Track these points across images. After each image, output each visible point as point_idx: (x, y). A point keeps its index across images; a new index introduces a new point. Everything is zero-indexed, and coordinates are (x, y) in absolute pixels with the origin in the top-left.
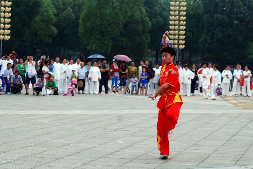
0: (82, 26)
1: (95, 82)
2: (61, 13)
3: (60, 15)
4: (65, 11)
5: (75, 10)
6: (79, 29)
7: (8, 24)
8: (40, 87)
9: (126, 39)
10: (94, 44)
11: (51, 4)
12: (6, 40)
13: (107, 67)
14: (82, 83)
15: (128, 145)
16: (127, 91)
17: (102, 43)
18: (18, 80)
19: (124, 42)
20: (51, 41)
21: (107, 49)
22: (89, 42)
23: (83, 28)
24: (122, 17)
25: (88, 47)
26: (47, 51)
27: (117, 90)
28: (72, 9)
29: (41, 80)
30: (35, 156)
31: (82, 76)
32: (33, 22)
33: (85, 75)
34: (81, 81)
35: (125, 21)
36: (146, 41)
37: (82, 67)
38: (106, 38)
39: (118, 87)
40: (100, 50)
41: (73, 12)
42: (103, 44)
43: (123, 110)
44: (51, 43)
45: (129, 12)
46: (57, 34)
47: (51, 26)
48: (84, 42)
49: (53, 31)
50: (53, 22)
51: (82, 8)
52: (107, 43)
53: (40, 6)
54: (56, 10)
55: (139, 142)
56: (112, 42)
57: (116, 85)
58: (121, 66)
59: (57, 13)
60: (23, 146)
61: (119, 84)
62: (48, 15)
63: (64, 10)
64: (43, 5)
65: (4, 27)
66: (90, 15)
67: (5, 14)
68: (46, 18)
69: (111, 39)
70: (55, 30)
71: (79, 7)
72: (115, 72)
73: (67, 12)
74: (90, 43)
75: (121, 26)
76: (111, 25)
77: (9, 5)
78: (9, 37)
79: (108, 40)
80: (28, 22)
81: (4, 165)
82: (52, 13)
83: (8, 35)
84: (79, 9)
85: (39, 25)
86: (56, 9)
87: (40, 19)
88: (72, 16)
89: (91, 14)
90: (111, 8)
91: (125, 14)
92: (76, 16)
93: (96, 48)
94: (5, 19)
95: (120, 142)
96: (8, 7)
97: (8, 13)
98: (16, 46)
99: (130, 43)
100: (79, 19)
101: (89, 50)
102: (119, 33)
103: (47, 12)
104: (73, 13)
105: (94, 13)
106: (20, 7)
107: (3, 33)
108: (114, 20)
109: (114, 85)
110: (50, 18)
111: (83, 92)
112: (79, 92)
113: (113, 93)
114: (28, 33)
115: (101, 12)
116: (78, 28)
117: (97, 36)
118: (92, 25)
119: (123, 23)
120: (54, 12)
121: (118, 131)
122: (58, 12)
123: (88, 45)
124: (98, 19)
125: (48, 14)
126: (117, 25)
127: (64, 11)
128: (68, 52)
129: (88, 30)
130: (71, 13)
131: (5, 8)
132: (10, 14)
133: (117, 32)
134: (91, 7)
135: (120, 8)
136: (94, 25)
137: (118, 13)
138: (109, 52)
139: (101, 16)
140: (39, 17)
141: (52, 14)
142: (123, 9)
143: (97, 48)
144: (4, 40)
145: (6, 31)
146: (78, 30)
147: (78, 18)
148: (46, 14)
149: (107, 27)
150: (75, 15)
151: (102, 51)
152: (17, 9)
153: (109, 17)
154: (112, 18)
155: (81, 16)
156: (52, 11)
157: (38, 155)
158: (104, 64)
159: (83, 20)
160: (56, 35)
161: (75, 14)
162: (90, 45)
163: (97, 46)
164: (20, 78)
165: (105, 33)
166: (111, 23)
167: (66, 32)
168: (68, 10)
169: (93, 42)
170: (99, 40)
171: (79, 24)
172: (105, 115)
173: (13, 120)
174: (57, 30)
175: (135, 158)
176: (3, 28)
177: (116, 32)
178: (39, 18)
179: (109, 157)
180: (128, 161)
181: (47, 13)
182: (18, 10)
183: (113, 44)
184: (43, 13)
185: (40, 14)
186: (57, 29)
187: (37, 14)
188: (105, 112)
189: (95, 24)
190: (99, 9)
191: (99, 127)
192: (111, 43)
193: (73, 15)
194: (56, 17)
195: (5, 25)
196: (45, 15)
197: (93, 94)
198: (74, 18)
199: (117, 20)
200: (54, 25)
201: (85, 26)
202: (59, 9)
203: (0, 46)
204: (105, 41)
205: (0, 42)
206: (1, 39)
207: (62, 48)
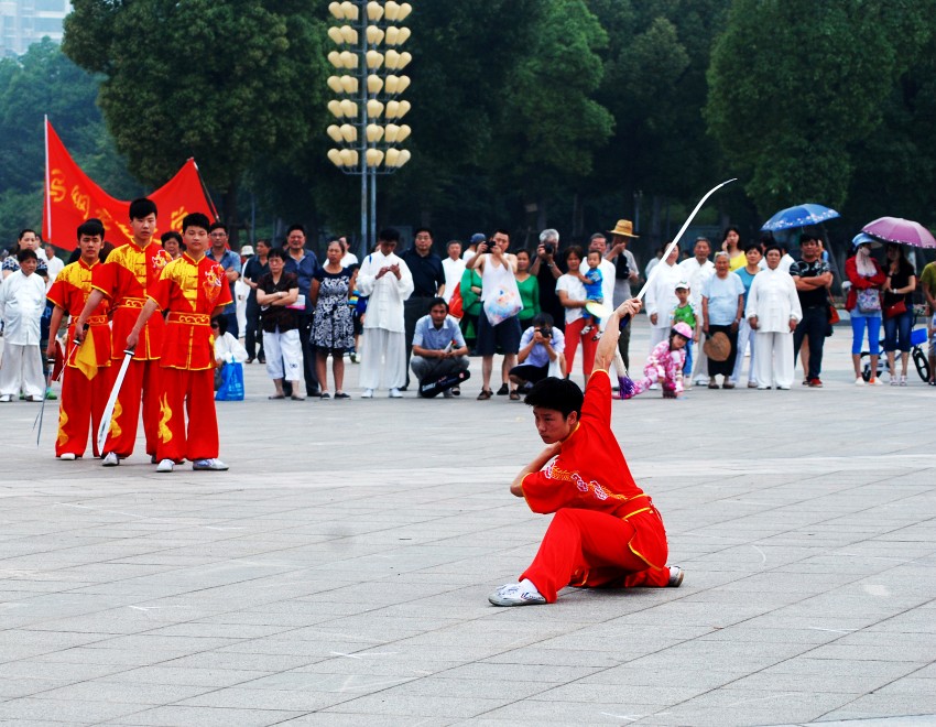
0: (719, 95)
1: (774, 336)
2: (627, 44)
3: (625, 51)
4: (644, 32)
5: (688, 27)
6: (706, 112)
7: (399, 98)
8: (537, 364)
9: (911, 146)
10: (774, 173)
11: (585, 8)
12: (392, 169)
13: (822, 271)
14: (722, 341)
15: (910, 604)
17: (807, 166)
18: (444, 339)
19: (906, 159)
20: (586, 165)
21: (833, 191)
22: (754, 166)
23: (725, 104)
24: (892, 52)
25: (747, 188)
26: (575, 207)
28: (674, 22)
29: (540, 334)
30: (507, 657)
31: (722, 310)
32: (508, 88)
34: (720, 335)
35: (904, 69)
37: (720, 273)
38: (823, 146)
41: (678, 35)
42: (811, 170)
44: (586, 174)
45: (920, 29)
46: (611, 133)
47: (585, 100)
48: (732, 167)
49: (594, 121)
50: (596, 84)
51: (716, 17)
52: (831, 166)
53: (537, 17)
54: (604, 32)
56: (852, 161)
57: (873, 346)
59: (610, 43)
60: (458, 616)
62: (570, 53)
63: (640, 28)
64: (549, 12)
65: (384, 113)
66: (754, 47)
67: (384, 54)
68: (563, 66)
69: (849, 147)
70: (603, 118)
71: (703, 14)
72: (861, 289)
73: (654, 36)
74: (756, 170)
75: (887, 90)
76: (843, 88)
77: (401, 19)
78: (406, 154)
79: (834, 154)
80: (488, 85)
81: (371, 699)
82: (589, 44)
83: (399, 147)
84: (706, 24)
85: (534, 99)
86: (603, 28)
87: (536, 73)
88: (676, 55)
89: (755, 42)
90: (844, 15)
91: (903, 35)
92: (694, 52)
93: (782, 191)
94: (384, 80)
95: (877, 590)
96: (399, 25)
97: (400, 49)
98: (440, 190)
99: (928, 165)
100: (706, 66)
101: (752, 199)
102: (881, 120)
103: (568, 39)
104: (678, 42)
105: (770, 38)
106: (452, 24)
107: (378, 139)
108: (859, 66)
110: (582, 67)
111: (726, 379)
112: (713, 380)
113: (861, 381)
114: (488, 136)
115: (798, 33)
116: (703, 106)
117: (787, 138)
118: (761, 92)
119: (898, 77)
120: (596, 41)
121: (871, 544)
122: (613, 39)
123: (748, 178)
124: (786, 62)
125: (571, 49)
126: (872, 85)
127: (641, 35)
128: (664, 212)
129: (744, 112)
130: (671, 41)
131: (385, 30)
132: (407, 57)
133: (873, 118)
134: (757, 12)
135: (882, 13)
136: (770, 88)
137: (875, 36)
138: (838, 206)
139: (800, 48)
140: (534, 63)
141: (588, 50)
142: (896, 17)
143: (790, 189)
144: (382, 166)
145: (392, 128)
146: (703, 115)
147: (701, 63)
148: (564, 48)
149: (831, 98)
150: (687, 52)
152: (437, 31)
153: (837, 53)
154: (849, 59)
155: (715, 53)
156: (587, 35)
157: (519, 654)
158: (809, 257)
159: (722, 69)
160: (611, 138)
161: (690, 47)
162: (754, 180)
163: (786, 181)
164: (451, 330)
165: (823, 124)
166: (846, 80)
167: (650, 122)
168: (658, 28)
169: (769, 165)
170: (796, 153)
171: (706, 87)
172: (816, 476)
173: (420, 507)
174: (612, 117)
176: (378, 114)
177: (867, 118)
178: (531, 68)
179: (823, 656)
180: (907, 668)
181: (568, 45)
182: (440, 37)
183: (854, 168)
184: (549, 45)
185: (537, 51)
186: (611, 112)
187: (524, 51)
188: (820, 464)
189: (776, 85)
190: (793, 21)
191: (791, 527)
192: (848, 166)
193: (681, 49)
194: (603, 62)
195: (385, 104)
196: (558, 53)
197: (769, 388)
198: (686, 60)
199: (869, 66)
200: (599, 97)
201: (730, 96)
202: (619, 24)
203: (369, 193)
204: (820, 159)
205: (369, 178)
206: (371, 164)
207: (635, 196)
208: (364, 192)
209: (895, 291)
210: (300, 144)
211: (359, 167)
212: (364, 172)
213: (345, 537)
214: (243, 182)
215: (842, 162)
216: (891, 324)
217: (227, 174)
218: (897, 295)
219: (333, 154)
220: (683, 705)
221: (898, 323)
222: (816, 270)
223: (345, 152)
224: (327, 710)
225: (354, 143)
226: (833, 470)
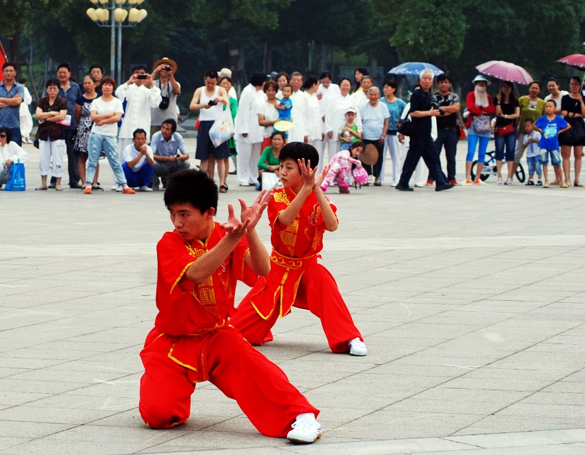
9: (511, 11)
10: (411, 29)
12: (133, 23)
13: (453, 102)
14: (373, 152)
15: (518, 348)
16: (517, 173)
17: (435, 25)
19: (506, 20)
20: (274, 21)
21: (453, 43)
22: (396, 24)
25: (391, 40)
26: (265, 52)
27: (485, 173)
31: (373, 130)
33: (382, 126)
34: (371, 146)
36: (574, 14)
37: (373, 102)
38: (447, 10)
39: (487, 164)
40: (431, 48)
42: (438, 27)
43: (504, 234)
44: (274, 28)
48: (380, 24)
52: (452, 25)
55: (553, 336)
56: (467, 21)
57: (481, 156)
58: (499, 97)
61: (489, 154)
69: (465, 11)
72: (478, 115)
74: (397, 27)
78: (144, 13)
79: (454, 16)
81: (124, 415)
83: (138, 7)
93: (417, 42)
95: (493, 337)
98: (167, 39)
99: (523, 24)
101: (394, 48)
107: (124, 1)
109: (476, 158)
111: (376, 179)
117: (420, 4)
121: (487, 302)
123: (392, 33)
128: (329, 56)
138: (457, 54)
143: (422, 41)
144: (126, 21)
151: (437, 51)
158: (444, 92)
160: (293, 3)
162: (396, 34)
163: (420, 35)
169: (406, 24)
170: (426, 15)
172: (445, 251)
175: (539, 389)
179: (456, 386)
180: (518, 396)
183: (469, 26)
188: (448, 242)
191: (428, 289)
192: (464, 25)
203: (116, 41)
204: (445, 20)
205: (117, 30)
206: (118, 20)
207: (309, 44)
208: (113, 40)
209: (506, 116)
210: (67, 5)
211: (110, 22)
212: (113, 25)
213: (101, 293)
214: (25, 32)
215: (460, 22)
216: (501, 141)
217: (13, 25)
218: (507, 119)
219: (90, 12)
220: (354, 422)
221: (506, 140)
222: (450, 101)
223: (100, 11)
224: (92, 423)
225: (106, 4)
226: (457, 247)
